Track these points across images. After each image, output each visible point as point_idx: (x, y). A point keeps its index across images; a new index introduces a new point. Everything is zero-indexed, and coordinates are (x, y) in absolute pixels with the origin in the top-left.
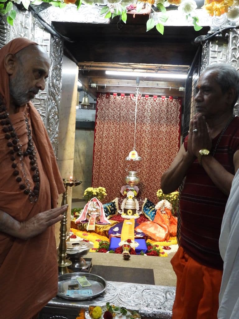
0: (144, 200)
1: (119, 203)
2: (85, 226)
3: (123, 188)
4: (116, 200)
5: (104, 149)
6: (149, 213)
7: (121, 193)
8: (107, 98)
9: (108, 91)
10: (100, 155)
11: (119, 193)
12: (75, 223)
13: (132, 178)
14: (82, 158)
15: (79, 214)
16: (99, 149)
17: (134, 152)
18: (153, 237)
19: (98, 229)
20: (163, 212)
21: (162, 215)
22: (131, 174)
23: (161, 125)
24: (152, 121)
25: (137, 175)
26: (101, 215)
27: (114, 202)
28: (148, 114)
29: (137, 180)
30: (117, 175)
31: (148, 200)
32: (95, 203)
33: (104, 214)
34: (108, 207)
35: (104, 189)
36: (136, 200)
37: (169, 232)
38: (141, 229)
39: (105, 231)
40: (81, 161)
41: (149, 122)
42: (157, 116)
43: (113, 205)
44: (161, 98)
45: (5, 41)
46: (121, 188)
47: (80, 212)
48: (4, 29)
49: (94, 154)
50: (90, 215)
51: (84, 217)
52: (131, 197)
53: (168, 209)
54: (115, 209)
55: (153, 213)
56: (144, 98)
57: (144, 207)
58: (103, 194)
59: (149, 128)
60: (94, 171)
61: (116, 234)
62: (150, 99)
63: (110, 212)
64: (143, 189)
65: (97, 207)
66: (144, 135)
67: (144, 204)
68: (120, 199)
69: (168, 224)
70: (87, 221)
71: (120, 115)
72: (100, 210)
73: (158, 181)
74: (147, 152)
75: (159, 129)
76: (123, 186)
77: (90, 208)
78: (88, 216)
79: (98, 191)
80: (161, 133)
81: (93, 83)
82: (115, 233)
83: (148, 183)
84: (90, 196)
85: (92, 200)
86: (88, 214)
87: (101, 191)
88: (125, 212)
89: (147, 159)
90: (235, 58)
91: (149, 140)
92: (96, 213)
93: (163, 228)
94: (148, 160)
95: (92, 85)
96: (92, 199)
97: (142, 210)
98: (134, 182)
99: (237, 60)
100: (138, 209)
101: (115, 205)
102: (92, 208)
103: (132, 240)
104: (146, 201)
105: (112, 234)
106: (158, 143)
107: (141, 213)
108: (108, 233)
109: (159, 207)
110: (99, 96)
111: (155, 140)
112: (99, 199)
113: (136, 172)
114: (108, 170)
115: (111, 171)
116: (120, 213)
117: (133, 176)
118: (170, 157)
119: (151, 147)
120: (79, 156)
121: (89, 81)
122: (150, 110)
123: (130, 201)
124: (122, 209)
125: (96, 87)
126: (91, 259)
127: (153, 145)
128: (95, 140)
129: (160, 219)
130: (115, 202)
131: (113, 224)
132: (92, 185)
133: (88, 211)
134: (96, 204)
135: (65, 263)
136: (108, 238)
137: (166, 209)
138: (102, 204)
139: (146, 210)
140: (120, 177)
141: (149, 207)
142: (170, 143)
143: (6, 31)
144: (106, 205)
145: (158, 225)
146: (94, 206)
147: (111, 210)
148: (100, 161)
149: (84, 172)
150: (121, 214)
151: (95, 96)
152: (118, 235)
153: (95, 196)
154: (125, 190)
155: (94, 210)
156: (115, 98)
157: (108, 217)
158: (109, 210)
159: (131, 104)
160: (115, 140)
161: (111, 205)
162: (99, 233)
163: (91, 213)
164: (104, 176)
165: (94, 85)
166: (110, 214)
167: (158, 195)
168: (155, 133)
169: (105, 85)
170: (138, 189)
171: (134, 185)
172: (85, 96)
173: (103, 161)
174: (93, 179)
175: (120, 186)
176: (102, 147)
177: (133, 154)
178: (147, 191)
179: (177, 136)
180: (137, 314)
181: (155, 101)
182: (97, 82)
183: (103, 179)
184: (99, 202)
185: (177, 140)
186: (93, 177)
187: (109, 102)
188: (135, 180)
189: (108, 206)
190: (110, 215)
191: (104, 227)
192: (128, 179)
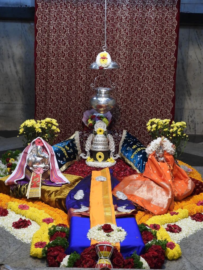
0: (122, 134)
1: (80, 141)
2: (23, 190)
4: (76, 136)
5: (52, 52)
6: (132, 157)
7: (83, 122)
10: (46, 62)
11: (81, 122)
12: (6, 185)
13: (103, 99)
14: (19, 68)
15: (16, 162)
16: (43, 52)
17: (105, 54)
19: (46, 195)
20: (159, 158)
21: (159, 163)
22: (101, 93)
23: (146, 7)
25: (109, 94)
26: (51, 168)
27: (73, 140)
29: (111, 102)
30: (75, 93)
31: (128, 133)
32: (39, 147)
34: (63, 150)
35: (54, 121)
36: (110, 136)
37: (173, 195)
39: (60, 200)
40: (17, 72)
43: (72, 144)
46: (83, 114)
47: (18, 158)
49: (35, 60)
50: (31, 168)
52: (100, 131)
53: (168, 154)
54: (76, 152)
55: (139, 156)
57: (123, 146)
58: (53, 131)
59: (126, 14)
60: (37, 88)
61: (80, 208)
63: (67, 157)
64: (119, 115)
65: (44, 154)
66: (118, 25)
67: (122, 140)
68: (83, 134)
69: (170, 181)
70: (26, 180)
73: (142, 101)
74: (124, 54)
75: (143, 15)
76: (87, 112)
77: (30, 157)
78: (28, 171)
79: (44, 126)
80: (147, 22)
83: (126, 106)
85: (34, 143)
86: (28, 167)
87: (50, 125)
88: (92, 157)
89: (124, 66)
91: (127, 33)
92: (42, 165)
93: (162, 189)
94: (125, 69)
96: (33, 141)
97: (120, 151)
98: (106, 106)
100: (113, 150)
101: (75, 144)
102: (34, 156)
104: (126, 135)
106: (142, 39)
107: (118, 156)
108: (65, 203)
109: (154, 150)
111: (137, 34)
112: (48, 139)
114: (61, 86)
115: (65, 87)
116: (84, 157)
117: (103, 95)
118: (161, 62)
123: (100, 137)
124: (87, 150)
127: (134, 43)
128: (36, 35)
129: (155, 172)
130: (75, 138)
131: (74, 183)
134: (41, 150)
137: (165, 153)
139: (127, 151)
140: (82, 97)
141: (131, 146)
142: (162, 39)
144: (58, 146)
145: (152, 182)
146: (37, 153)
147: (68, 153)
148: (47, 71)
149: (23, 90)
150: (86, 159)
152: (83, 209)
153: (39, 134)
154: (90, 117)
155: (39, 159)
157: (64, 167)
158: (66, 154)
160: (71, 35)
161: (68, 145)
162: (49, 203)
163: (34, 166)
164: (54, 96)
166: (68, 160)
167: (149, 128)
168: (137, 22)
171: (106, 110)
173: (52, 71)
174: (36, 101)
175: (81, 111)
176: (48, 47)
177: (104, 58)
178: (125, 117)
179: (173, 26)
183: (53, 100)
184: (47, 145)
185: (174, 32)
186: (36, 98)
188: (107, 103)
189: (64, 147)
190: (67, 163)
191: (56, 191)
192: (95, 101)
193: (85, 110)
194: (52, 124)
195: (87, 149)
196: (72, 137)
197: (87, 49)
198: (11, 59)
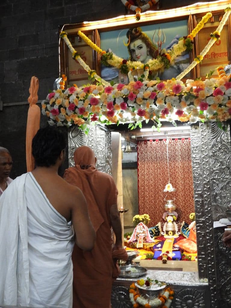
0: (182, 223)
1: (161, 227)
2: (135, 244)
3: (165, 214)
4: (159, 224)
5: (146, 184)
6: (186, 233)
7: (163, 219)
8: (145, 144)
9: (145, 139)
10: (144, 189)
12: (128, 243)
13: (170, 205)
14: (130, 192)
15: (130, 237)
16: (142, 185)
17: (169, 185)
18: (187, 250)
19: (145, 246)
22: (169, 203)
24: (183, 159)
25: (173, 203)
26: (147, 236)
27: (158, 226)
28: (179, 153)
29: (174, 207)
31: (185, 223)
32: (142, 226)
33: (149, 235)
34: (153, 230)
35: (148, 215)
36: (175, 223)
38: (179, 245)
39: (151, 248)
40: (129, 195)
41: (180, 159)
42: (187, 154)
43: (157, 228)
44: (188, 140)
45: (83, 139)
46: (163, 214)
48: (82, 134)
49: (138, 188)
51: (134, 238)
52: (170, 221)
54: (159, 232)
55: (189, 232)
56: (175, 141)
57: (182, 229)
58: (147, 220)
59: (180, 165)
60: (140, 202)
62: (179, 141)
63: (155, 234)
64: (181, 214)
65: (143, 230)
66: (177, 170)
67: (182, 226)
68: (162, 223)
70: (136, 241)
71: (156, 156)
72: (146, 231)
74: (181, 184)
75: (189, 165)
77: (138, 231)
78: (137, 237)
79: (143, 218)
81: (133, 135)
82: (158, 248)
83: (185, 209)
84: (138, 221)
85: (139, 225)
86: (137, 235)
87: (146, 217)
88: (167, 234)
90: (203, 136)
91: (182, 174)
92: (143, 234)
94: (182, 190)
95: (132, 137)
97: (181, 231)
98: (172, 209)
99: (204, 137)
100: (177, 230)
101: (159, 228)
103: (170, 251)
105: (156, 248)
106: (189, 176)
107: (180, 233)
108: (153, 248)
110: (139, 143)
111: (186, 174)
112: (145, 223)
113: (173, 201)
114: (151, 201)
115: (153, 201)
116: (163, 234)
117: (170, 203)
119: (184, 179)
120: (128, 191)
121: (130, 134)
122: (180, 150)
123: (170, 224)
125: (135, 138)
126: (139, 262)
128: (138, 178)
129: (193, 237)
131: (157, 242)
132: (139, 213)
133: (137, 233)
135: (122, 261)
136: (153, 252)
138: (147, 227)
139: (184, 231)
141: (186, 228)
143: (83, 135)
144: (151, 229)
145: (192, 241)
146: (141, 229)
148: (144, 193)
149: (132, 204)
151: (136, 143)
152: (160, 249)
153: (141, 221)
154: (166, 216)
155: (142, 232)
156: (151, 144)
157: (154, 238)
158: (154, 232)
159: (164, 147)
160: (155, 176)
161: (155, 228)
162: (146, 250)
163: (140, 235)
164: (148, 206)
165: (134, 137)
166: (155, 235)
167: (190, 217)
168: (186, 168)
169: (142, 136)
170: (177, 215)
171: (172, 211)
172: (128, 145)
173: (147, 193)
174: (139, 208)
176: (144, 182)
177: (169, 187)
180: (165, 283)
181: (183, 142)
182: (136, 134)
184: (145, 226)
186: (139, 207)
187: (147, 147)
188: (172, 207)
189: (153, 229)
191: (149, 245)
192: (166, 206)
193: (164, 212)
194: (147, 217)
195: (164, 230)
196: (157, 225)
197: (163, 182)
198: (126, 188)
